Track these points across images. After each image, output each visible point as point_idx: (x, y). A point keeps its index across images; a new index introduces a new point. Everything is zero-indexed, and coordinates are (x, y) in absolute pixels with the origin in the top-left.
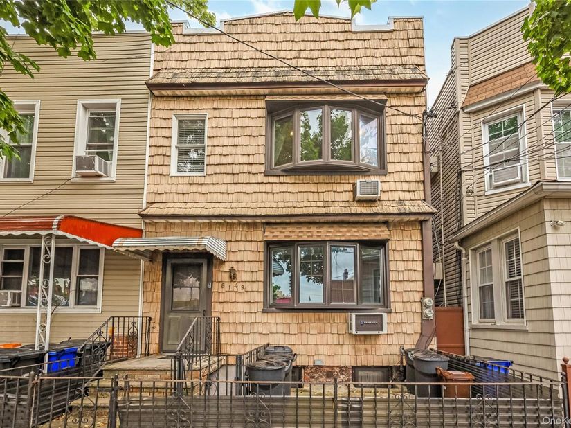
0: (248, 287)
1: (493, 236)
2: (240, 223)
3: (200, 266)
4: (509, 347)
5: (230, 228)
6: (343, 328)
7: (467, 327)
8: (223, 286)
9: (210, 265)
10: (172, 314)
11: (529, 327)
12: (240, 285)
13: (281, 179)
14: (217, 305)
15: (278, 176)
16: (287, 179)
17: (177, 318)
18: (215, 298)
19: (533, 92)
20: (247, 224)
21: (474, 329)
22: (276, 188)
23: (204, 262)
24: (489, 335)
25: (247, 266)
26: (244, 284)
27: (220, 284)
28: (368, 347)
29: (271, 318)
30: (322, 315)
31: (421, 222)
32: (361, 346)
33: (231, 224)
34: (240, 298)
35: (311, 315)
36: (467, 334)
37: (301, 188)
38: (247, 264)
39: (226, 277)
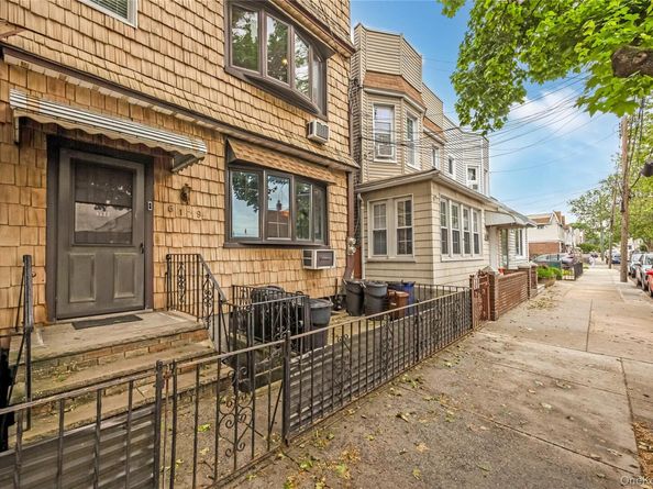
0: (207, 214)
1: (390, 196)
2: (193, 125)
3: (131, 174)
4: (400, 274)
5: (180, 127)
6: (298, 264)
7: (364, 261)
8: (170, 210)
9: (149, 175)
10: (77, 249)
11: (416, 260)
12: (195, 210)
13: (244, 86)
14: (162, 236)
15: (240, 80)
16: (249, 89)
17: (89, 257)
18: (158, 225)
19: (401, 98)
20: (203, 128)
21: (369, 262)
22: (238, 94)
23: (140, 169)
24: (383, 266)
25: (204, 186)
26: (200, 209)
27: (166, 206)
28: (315, 281)
29: (234, 255)
30: (282, 251)
31: (347, 173)
32: (310, 281)
33: (180, 121)
34: (195, 229)
35: (273, 251)
36: (364, 267)
37: (263, 105)
38: (203, 183)
39: (175, 197)
